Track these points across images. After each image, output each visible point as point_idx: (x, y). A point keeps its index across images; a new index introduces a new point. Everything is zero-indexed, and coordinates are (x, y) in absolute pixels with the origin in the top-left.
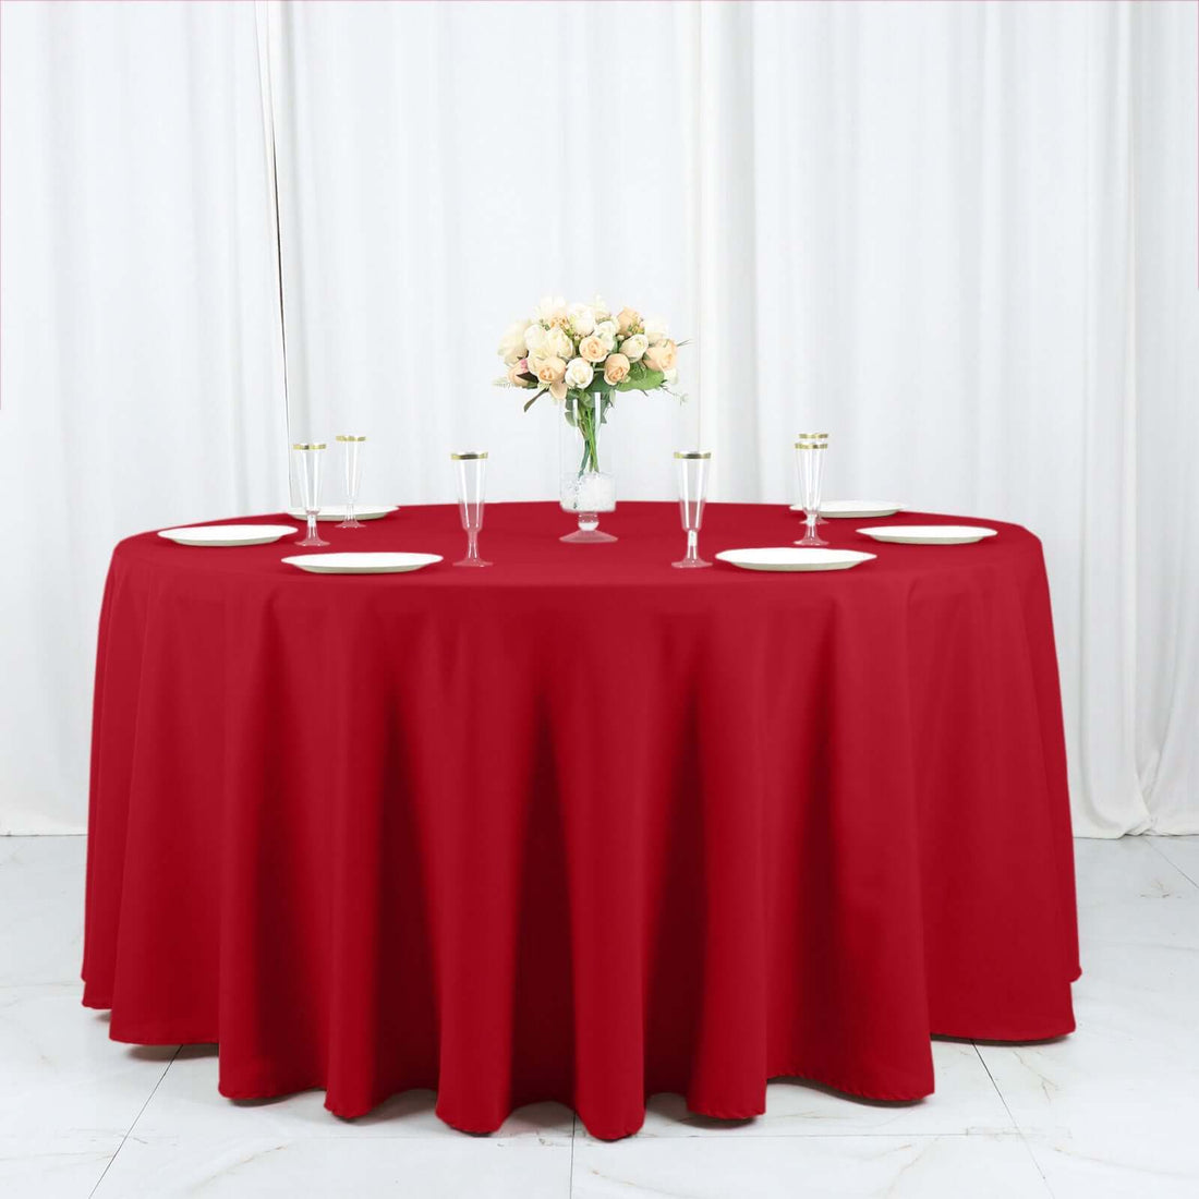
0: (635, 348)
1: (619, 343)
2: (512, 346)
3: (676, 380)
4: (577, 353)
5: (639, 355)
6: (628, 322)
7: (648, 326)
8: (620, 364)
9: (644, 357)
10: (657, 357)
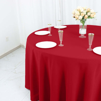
0: (89, 14)
1: (87, 13)
2: (73, 12)
3: (96, 17)
4: (80, 15)
5: (89, 15)
6: (88, 10)
7: (91, 11)
8: (86, 16)
9: (90, 15)
10: (92, 15)
